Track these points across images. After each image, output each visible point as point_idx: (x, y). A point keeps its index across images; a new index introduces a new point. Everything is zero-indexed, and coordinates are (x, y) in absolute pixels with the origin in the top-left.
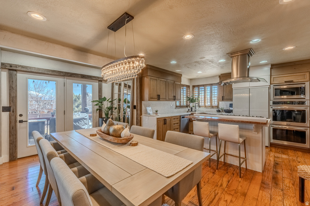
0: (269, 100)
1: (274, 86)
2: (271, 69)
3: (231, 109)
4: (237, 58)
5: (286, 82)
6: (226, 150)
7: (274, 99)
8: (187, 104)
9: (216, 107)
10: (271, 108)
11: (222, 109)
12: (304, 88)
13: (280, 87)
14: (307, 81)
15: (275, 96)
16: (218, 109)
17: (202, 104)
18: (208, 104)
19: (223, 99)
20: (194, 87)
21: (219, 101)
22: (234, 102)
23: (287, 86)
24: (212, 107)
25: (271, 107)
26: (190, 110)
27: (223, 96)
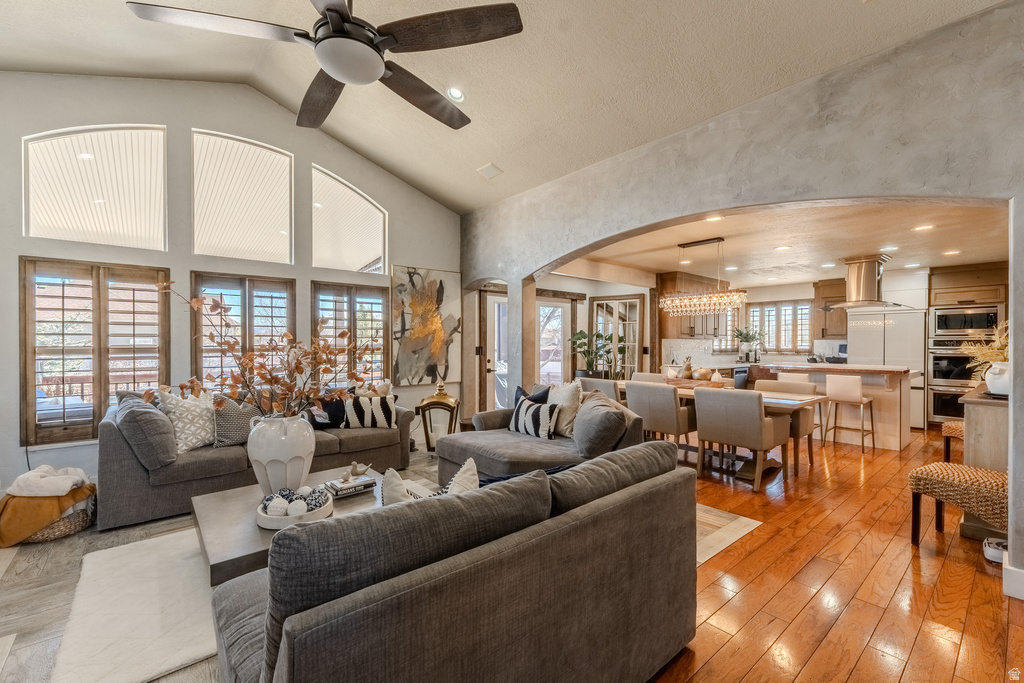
0: (926, 336)
1: (936, 309)
2: (930, 276)
3: (843, 355)
4: (858, 267)
5: (960, 303)
6: (838, 421)
7: (936, 335)
9: (805, 351)
10: (931, 352)
11: (820, 357)
12: (996, 314)
13: (947, 312)
14: (1001, 302)
15: (939, 330)
16: (810, 356)
18: (786, 345)
19: (824, 335)
21: (813, 337)
22: (850, 342)
24: (798, 352)
25: (930, 350)
26: (744, 359)
27: (824, 328)
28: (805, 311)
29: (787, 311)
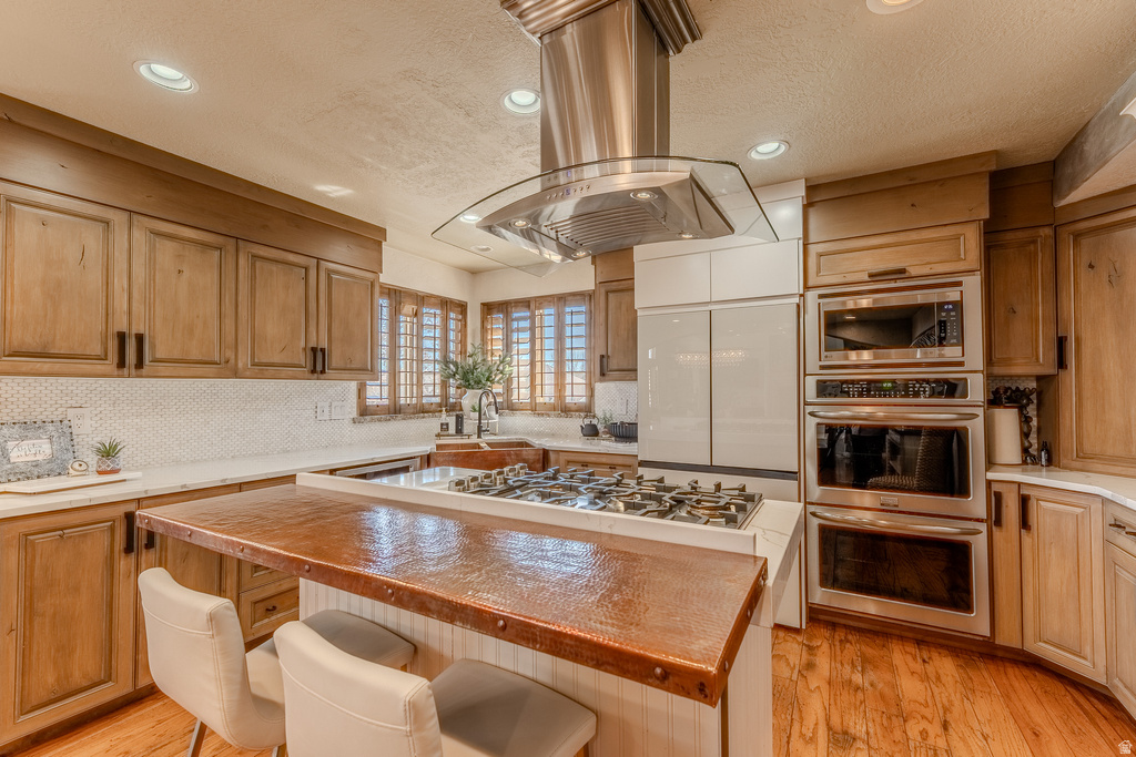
0: (802, 372)
1: (821, 296)
2: (807, 206)
5: (873, 276)
7: (822, 367)
8: (445, 396)
9: (579, 408)
10: (812, 414)
12: (958, 306)
13: (844, 303)
14: (970, 272)
15: (828, 353)
16: (587, 421)
17: (521, 394)
18: (547, 394)
19: (605, 370)
20: (488, 308)
21: (592, 379)
23: (875, 301)
24: (566, 411)
25: (809, 409)
26: (452, 430)
27: (604, 353)
28: (577, 316)
29: (547, 315)
